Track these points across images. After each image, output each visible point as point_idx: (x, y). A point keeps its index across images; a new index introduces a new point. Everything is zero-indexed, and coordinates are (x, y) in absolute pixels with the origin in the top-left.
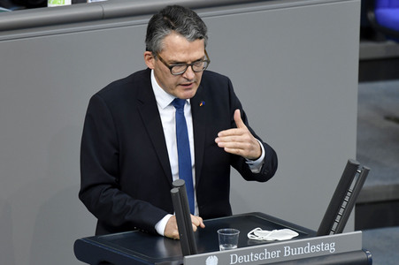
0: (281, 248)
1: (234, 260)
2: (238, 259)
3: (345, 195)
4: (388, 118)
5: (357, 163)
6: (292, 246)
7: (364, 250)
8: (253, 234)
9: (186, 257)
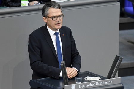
0: (95, 83)
1: (80, 87)
2: (82, 86)
3: (115, 66)
4: (128, 42)
5: (119, 56)
6: (99, 82)
7: (121, 83)
8: (86, 78)
9: (65, 86)
